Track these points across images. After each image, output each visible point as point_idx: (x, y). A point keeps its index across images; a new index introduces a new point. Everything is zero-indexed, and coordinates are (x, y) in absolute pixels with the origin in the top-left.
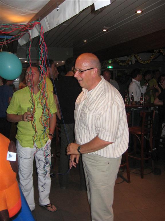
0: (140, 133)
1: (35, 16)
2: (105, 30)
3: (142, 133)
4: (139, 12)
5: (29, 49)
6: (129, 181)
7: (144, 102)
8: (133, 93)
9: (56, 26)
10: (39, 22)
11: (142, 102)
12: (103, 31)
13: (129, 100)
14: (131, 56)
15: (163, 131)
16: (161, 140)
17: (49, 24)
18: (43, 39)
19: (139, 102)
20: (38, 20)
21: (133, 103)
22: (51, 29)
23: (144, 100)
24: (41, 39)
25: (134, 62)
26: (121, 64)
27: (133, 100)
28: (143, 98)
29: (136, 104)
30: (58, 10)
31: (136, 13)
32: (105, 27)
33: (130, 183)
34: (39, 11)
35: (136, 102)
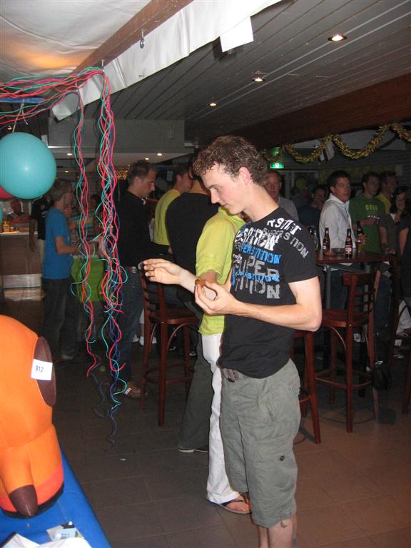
0: (343, 325)
1: (91, 56)
2: (259, 80)
3: (347, 325)
4: (337, 38)
5: (77, 131)
6: (317, 439)
7: (354, 250)
8: (327, 229)
9: (138, 79)
10: (100, 69)
11: (349, 251)
12: (254, 80)
13: (317, 246)
14: (325, 141)
15: (401, 319)
16: (398, 342)
17: (123, 75)
19: (343, 250)
20: (99, 65)
21: (327, 254)
22: (129, 85)
23: (354, 246)
24: (103, 105)
25: (332, 155)
26: (299, 158)
27: (328, 246)
28: (351, 241)
29: (335, 256)
30: (142, 46)
31: (330, 42)
32: (258, 72)
33: (320, 442)
34: (100, 45)
35: (334, 250)
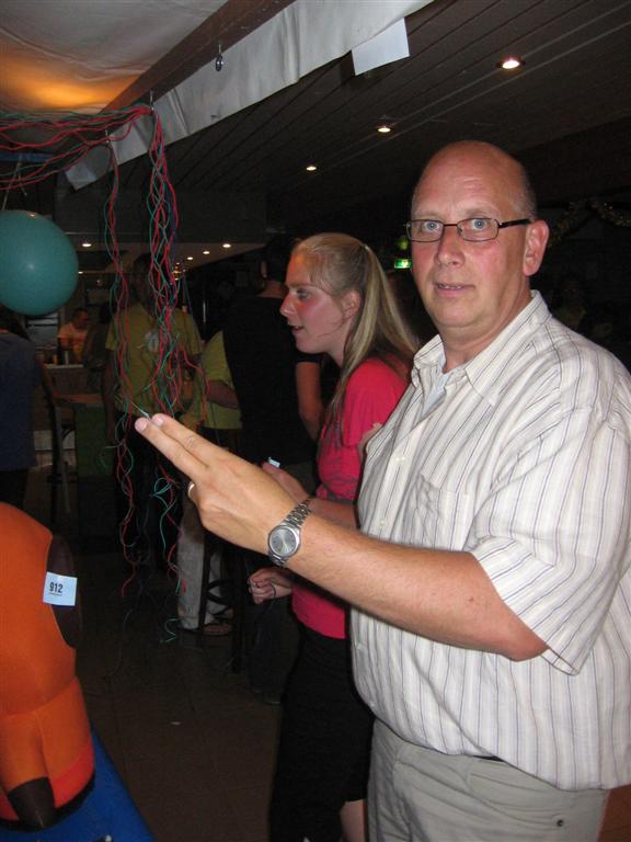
1: (131, 86)
2: (384, 130)
4: (511, 64)
5: (108, 205)
9: (210, 122)
10: (147, 106)
12: (376, 131)
17: (184, 115)
18: (166, 169)
20: (146, 100)
22: (193, 132)
24: (156, 169)
30: (219, 68)
31: (500, 70)
32: (384, 117)
34: (148, 68)
